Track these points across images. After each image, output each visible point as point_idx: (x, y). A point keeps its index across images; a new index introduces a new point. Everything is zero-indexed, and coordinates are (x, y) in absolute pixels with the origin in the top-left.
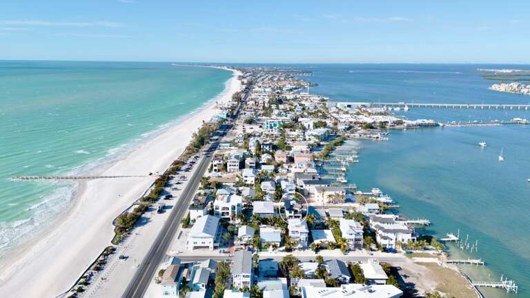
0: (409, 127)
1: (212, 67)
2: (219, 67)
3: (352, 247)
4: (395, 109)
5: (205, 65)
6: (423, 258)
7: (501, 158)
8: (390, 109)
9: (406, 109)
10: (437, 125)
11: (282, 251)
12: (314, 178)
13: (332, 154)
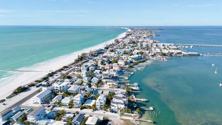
0: (184, 55)
1: (121, 28)
2: (124, 28)
3: (99, 109)
4: (186, 47)
5: (119, 27)
6: (127, 117)
7: (216, 72)
8: (183, 47)
9: (191, 47)
10: (199, 55)
11: (68, 108)
12: (110, 76)
13: (134, 66)
